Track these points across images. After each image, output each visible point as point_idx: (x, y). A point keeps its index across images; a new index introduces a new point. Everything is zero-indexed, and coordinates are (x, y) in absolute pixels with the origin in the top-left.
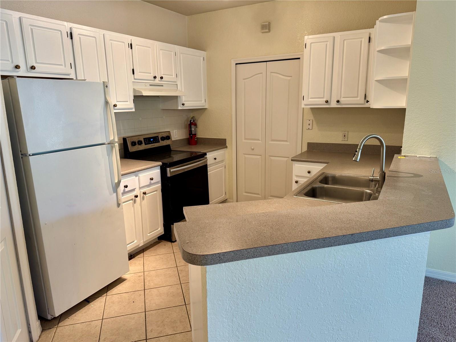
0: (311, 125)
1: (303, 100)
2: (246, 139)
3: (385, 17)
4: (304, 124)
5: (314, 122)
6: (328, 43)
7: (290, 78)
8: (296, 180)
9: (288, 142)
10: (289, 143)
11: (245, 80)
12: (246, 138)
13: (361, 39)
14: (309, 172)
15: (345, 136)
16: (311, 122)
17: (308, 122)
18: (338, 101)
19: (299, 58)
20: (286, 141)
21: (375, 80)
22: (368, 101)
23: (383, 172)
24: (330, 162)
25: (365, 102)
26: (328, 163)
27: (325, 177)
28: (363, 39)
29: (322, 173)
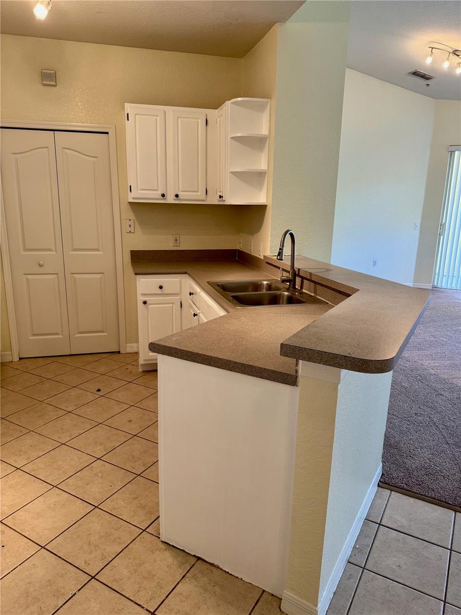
0: (132, 226)
1: (131, 191)
2: (26, 250)
3: (239, 99)
4: (123, 226)
5: (137, 224)
6: (158, 118)
7: (95, 159)
8: (144, 301)
9: (100, 251)
10: (101, 253)
11: (16, 155)
12: (27, 248)
13: (197, 120)
14: (161, 287)
15: (176, 240)
16: (132, 223)
17: (129, 223)
18: (177, 196)
19: (107, 133)
20: (97, 250)
21: (231, 172)
22: (221, 197)
23: (294, 270)
24: (188, 272)
25: (206, 198)
26: (186, 273)
27: (218, 285)
28: (200, 121)
29: (208, 282)
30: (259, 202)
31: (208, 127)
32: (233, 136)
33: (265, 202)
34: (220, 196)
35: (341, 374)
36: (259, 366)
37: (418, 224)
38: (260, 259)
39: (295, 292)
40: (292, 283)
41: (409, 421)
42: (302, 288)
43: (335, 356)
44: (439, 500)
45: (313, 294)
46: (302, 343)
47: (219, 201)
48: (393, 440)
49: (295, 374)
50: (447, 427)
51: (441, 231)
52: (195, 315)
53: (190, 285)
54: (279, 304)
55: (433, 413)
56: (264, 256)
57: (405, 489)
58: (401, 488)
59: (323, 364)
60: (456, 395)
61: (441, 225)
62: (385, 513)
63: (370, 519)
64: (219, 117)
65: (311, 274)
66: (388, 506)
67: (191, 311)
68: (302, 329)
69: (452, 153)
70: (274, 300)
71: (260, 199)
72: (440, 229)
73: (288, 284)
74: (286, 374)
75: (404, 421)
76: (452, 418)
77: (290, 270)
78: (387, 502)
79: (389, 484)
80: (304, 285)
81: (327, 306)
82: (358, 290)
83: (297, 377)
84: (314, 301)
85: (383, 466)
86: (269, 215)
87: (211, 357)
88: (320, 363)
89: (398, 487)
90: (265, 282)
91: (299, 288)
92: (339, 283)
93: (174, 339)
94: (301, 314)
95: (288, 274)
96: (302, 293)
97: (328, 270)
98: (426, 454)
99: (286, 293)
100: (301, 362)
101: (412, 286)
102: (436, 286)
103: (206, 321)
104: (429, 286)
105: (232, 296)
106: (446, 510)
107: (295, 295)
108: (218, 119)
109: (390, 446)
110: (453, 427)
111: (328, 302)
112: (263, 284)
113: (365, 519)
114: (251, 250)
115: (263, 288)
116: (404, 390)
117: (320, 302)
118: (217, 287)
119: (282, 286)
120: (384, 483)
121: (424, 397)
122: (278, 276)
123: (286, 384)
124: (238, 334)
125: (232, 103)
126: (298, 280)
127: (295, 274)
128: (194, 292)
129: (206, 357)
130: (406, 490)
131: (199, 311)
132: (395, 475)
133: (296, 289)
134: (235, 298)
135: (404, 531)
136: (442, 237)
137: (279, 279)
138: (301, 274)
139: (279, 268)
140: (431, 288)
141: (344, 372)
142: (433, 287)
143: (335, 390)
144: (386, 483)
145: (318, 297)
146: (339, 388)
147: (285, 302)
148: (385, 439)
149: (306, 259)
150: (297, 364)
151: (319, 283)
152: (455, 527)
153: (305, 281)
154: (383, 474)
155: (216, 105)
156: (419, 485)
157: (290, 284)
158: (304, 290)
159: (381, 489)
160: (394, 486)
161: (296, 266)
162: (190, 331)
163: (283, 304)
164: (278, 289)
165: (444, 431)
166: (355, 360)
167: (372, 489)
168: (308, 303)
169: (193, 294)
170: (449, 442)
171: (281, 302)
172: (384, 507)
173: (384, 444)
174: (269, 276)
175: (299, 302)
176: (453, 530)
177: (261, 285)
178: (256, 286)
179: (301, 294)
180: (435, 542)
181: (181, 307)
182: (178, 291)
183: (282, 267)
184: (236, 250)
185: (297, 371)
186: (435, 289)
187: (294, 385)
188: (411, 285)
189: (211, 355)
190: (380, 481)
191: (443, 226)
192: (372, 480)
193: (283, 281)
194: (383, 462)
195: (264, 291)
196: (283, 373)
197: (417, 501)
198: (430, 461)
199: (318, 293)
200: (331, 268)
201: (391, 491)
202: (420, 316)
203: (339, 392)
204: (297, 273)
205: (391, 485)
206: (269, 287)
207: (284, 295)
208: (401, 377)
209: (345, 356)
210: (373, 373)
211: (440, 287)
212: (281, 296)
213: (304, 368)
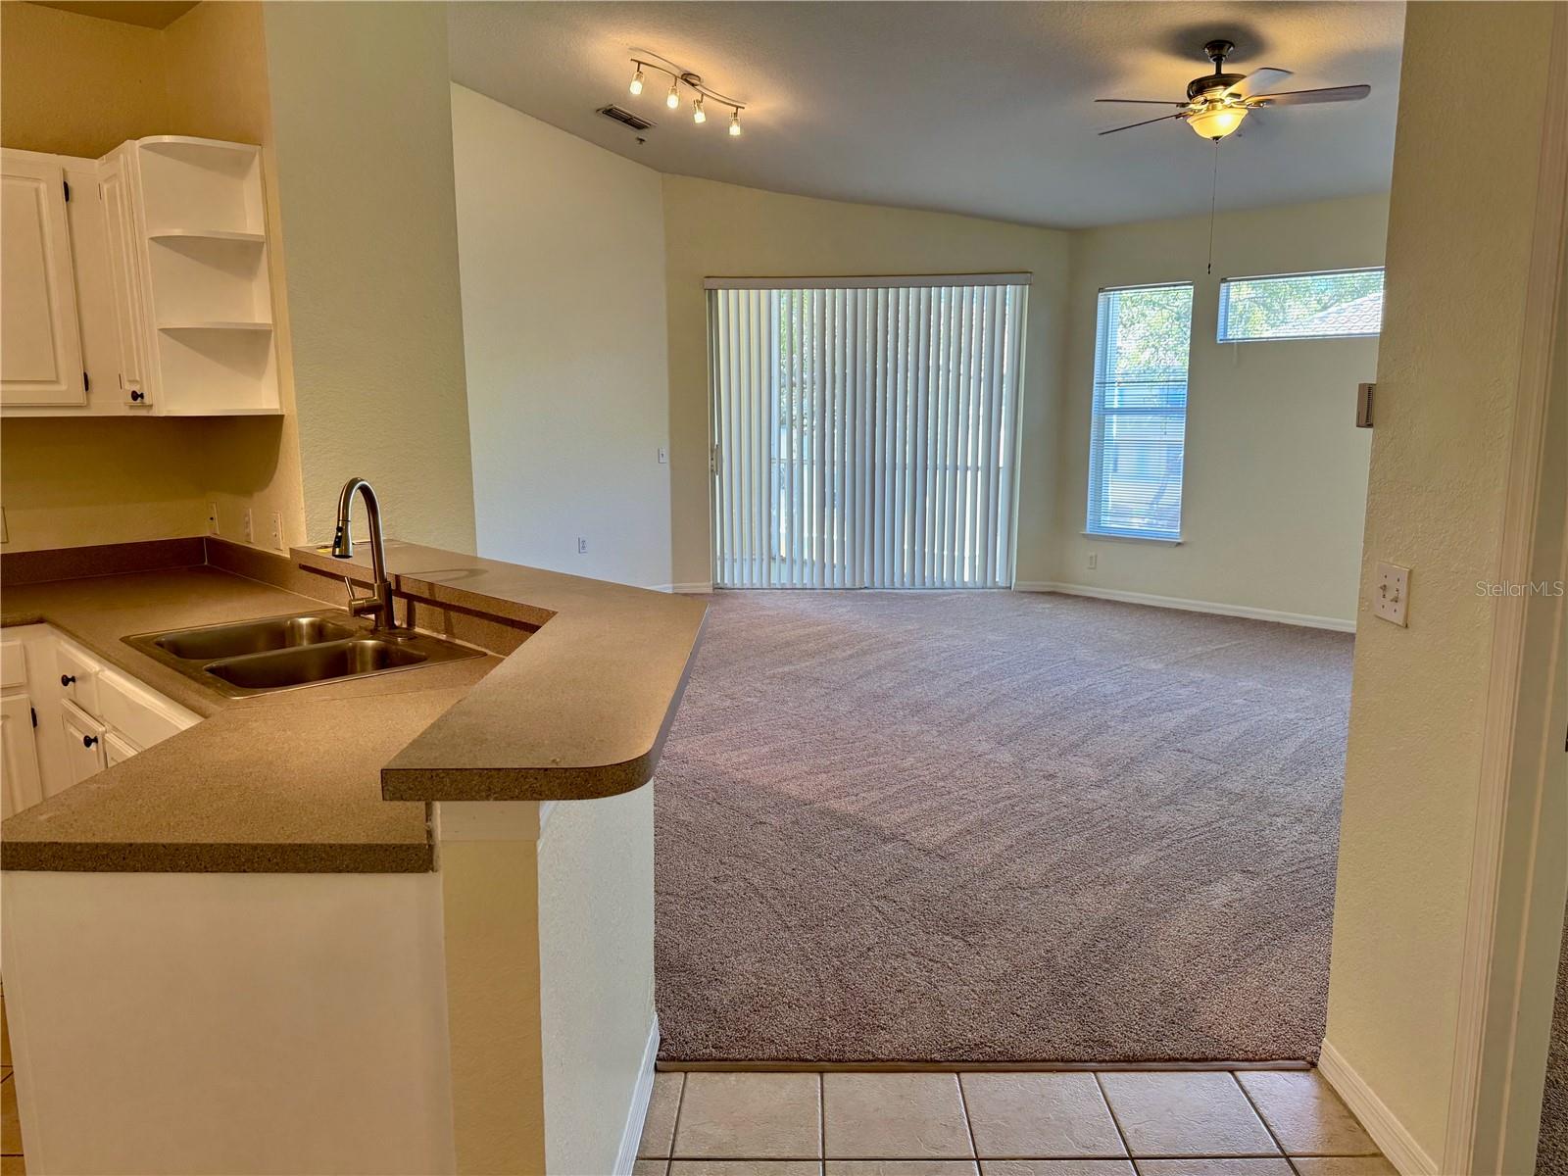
21: (163, 330)
22: (135, 396)
23: (383, 580)
24: (48, 614)
25: (88, 399)
26: (41, 621)
27: (160, 644)
28: (43, 187)
29: (125, 640)
30: (259, 407)
31: (74, 205)
32: (157, 234)
33: (278, 407)
34: (134, 393)
35: (541, 815)
36: (326, 842)
37: (665, 450)
38: (282, 560)
39: (395, 636)
40: (383, 614)
41: (703, 899)
42: (411, 622)
43: (522, 773)
44: (787, 1059)
45: (443, 637)
46: (436, 758)
47: (131, 407)
48: (674, 952)
49: (426, 842)
50: (781, 892)
51: (714, 462)
52: (88, 742)
53: (59, 653)
54: (353, 672)
55: (750, 867)
56: (292, 550)
57: (715, 1060)
58: (707, 1060)
59: (496, 799)
60: (790, 818)
61: (712, 451)
62: (680, 1129)
63: (648, 1155)
64: (106, 181)
65: (431, 585)
66: (683, 1110)
67: (72, 730)
68: (433, 726)
69: (712, 293)
70: (339, 665)
71: (261, 399)
72: (712, 459)
73: (373, 616)
74: (401, 846)
75: (694, 902)
76: (789, 871)
77: (372, 581)
78: (681, 1102)
79: (679, 1060)
80: (417, 616)
81: (483, 661)
82: (554, 613)
83: (431, 847)
84: (449, 652)
85: (661, 1020)
86: (294, 444)
87: (177, 847)
88: (487, 798)
89: (698, 1060)
90: (304, 621)
91: (405, 626)
92: (506, 602)
93: (43, 818)
94: (419, 690)
95: (368, 593)
96: (413, 638)
97: (473, 573)
98: (748, 963)
99: (370, 643)
100: (438, 806)
101: (670, 591)
102: (721, 586)
103: (131, 753)
104: (706, 588)
105: (212, 670)
106: (803, 1075)
107: (396, 644)
108: (105, 188)
109: (671, 968)
110: (793, 887)
111: (483, 650)
112: (300, 626)
113: (638, 1158)
114: (248, 535)
115: (301, 637)
116: (684, 831)
117: (465, 653)
118: (158, 651)
119: (352, 624)
120: (669, 1061)
121: (726, 837)
122: (340, 601)
123: (404, 872)
124: (247, 770)
125: (144, 147)
126: (399, 606)
127: (390, 590)
128: (76, 675)
129: (161, 850)
130: (719, 1060)
131: (103, 729)
132: (689, 1034)
133: (396, 627)
134: (219, 672)
135: (725, 1156)
136: (717, 477)
137: (347, 609)
138: (404, 589)
139: (340, 578)
140: (710, 590)
141: (548, 808)
142: (714, 589)
143: (531, 855)
144: (673, 1059)
145: (458, 642)
146: (539, 848)
147: (370, 666)
148: (656, 957)
149: (411, 548)
150: (429, 816)
151: (456, 608)
152: (826, 1108)
153: (419, 607)
154: (662, 1041)
155: (95, 148)
156: (743, 1038)
157: (376, 617)
158: (418, 630)
159: (662, 1077)
160: (691, 1060)
161: (390, 568)
162: (94, 787)
163: (363, 671)
164: (342, 634)
165: (777, 901)
166: (568, 774)
167: (644, 1079)
168: (434, 661)
169: (73, 679)
170: (789, 925)
171: (359, 668)
172: (675, 1116)
173: (656, 969)
174: (315, 603)
175: (409, 660)
176: (823, 1115)
177: (295, 628)
178: (280, 634)
179: (410, 639)
180: (791, 1155)
181: (35, 724)
182: (22, 680)
183: (347, 574)
184: (201, 539)
185: (430, 834)
186: (720, 592)
187: (426, 871)
188: (667, 588)
189: (175, 841)
190: (658, 1059)
191: (716, 451)
192: (640, 1060)
193: (358, 612)
194: (660, 1010)
195: (305, 645)
196: (395, 847)
197: (743, 1076)
198: (758, 978)
199: (455, 631)
200: (479, 567)
201: (686, 1073)
202: (693, 655)
203: (539, 858)
204: (393, 587)
205: (685, 1060)
206: (319, 632)
207: (363, 648)
208: (674, 802)
209: (546, 770)
210: (612, 794)
211: (729, 586)
212: (358, 649)
213: (449, 820)
